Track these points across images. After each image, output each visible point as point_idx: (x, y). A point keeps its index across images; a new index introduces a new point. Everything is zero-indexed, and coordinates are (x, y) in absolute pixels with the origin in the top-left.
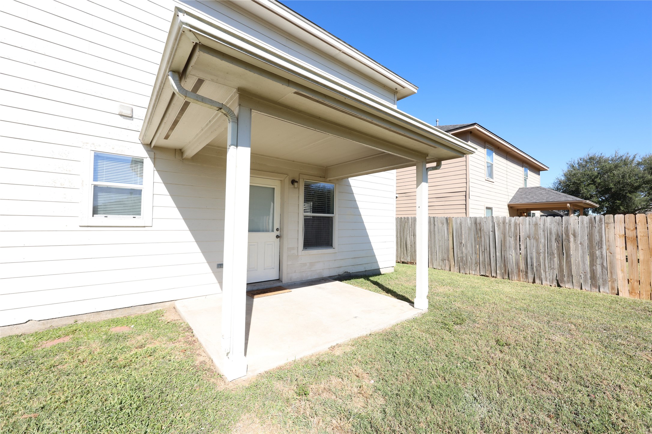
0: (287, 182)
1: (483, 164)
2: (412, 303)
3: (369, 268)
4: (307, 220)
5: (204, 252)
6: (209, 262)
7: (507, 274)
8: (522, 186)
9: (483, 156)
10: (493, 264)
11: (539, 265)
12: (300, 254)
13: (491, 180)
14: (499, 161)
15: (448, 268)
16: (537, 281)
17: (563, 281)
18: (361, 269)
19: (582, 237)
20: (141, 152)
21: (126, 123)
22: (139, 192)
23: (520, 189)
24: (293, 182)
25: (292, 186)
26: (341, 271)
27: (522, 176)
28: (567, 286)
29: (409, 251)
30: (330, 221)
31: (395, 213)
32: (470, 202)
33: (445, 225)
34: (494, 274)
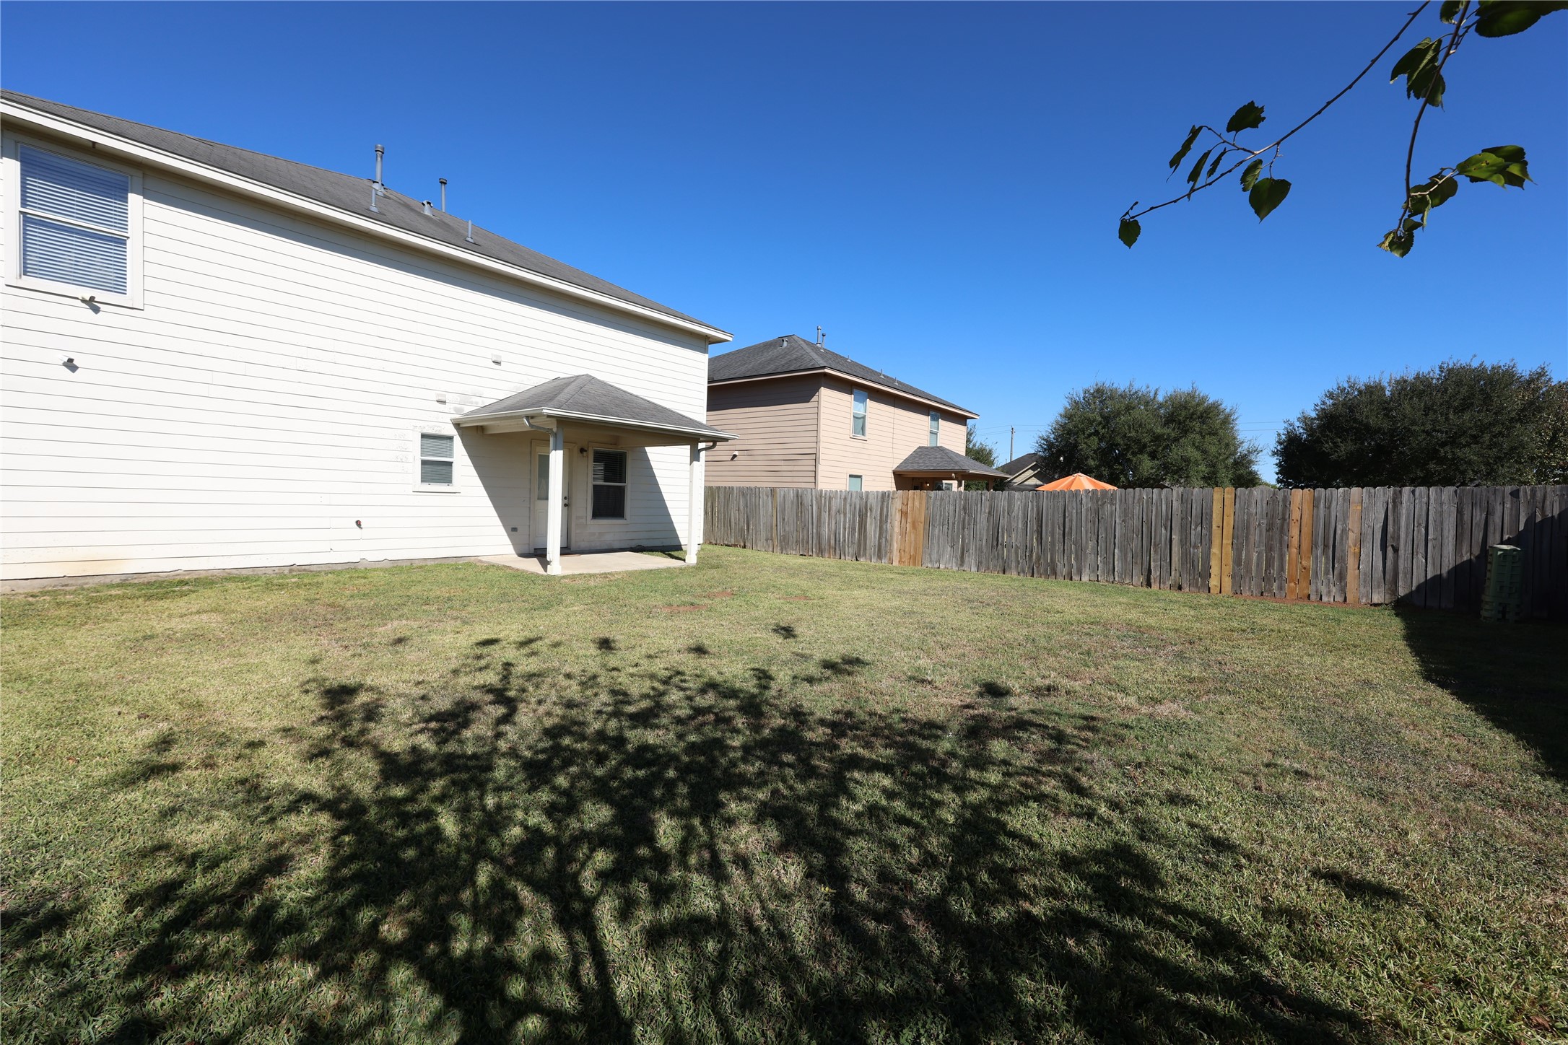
0: (576, 450)
1: (848, 415)
2: (684, 560)
3: (667, 543)
4: (595, 487)
5: (500, 517)
6: (504, 526)
7: (821, 552)
8: (926, 443)
9: (849, 404)
10: (810, 542)
11: (845, 540)
12: (589, 523)
13: (862, 437)
14: (876, 411)
15: (771, 549)
16: (843, 557)
17: (859, 554)
18: (658, 543)
19: (876, 512)
20: (452, 431)
21: (441, 407)
22: (450, 464)
23: (920, 447)
24: (582, 450)
25: (581, 455)
26: (634, 544)
27: (926, 429)
28: (862, 560)
29: (733, 531)
30: (621, 491)
31: (703, 482)
32: (820, 468)
33: (770, 497)
34: (810, 553)
